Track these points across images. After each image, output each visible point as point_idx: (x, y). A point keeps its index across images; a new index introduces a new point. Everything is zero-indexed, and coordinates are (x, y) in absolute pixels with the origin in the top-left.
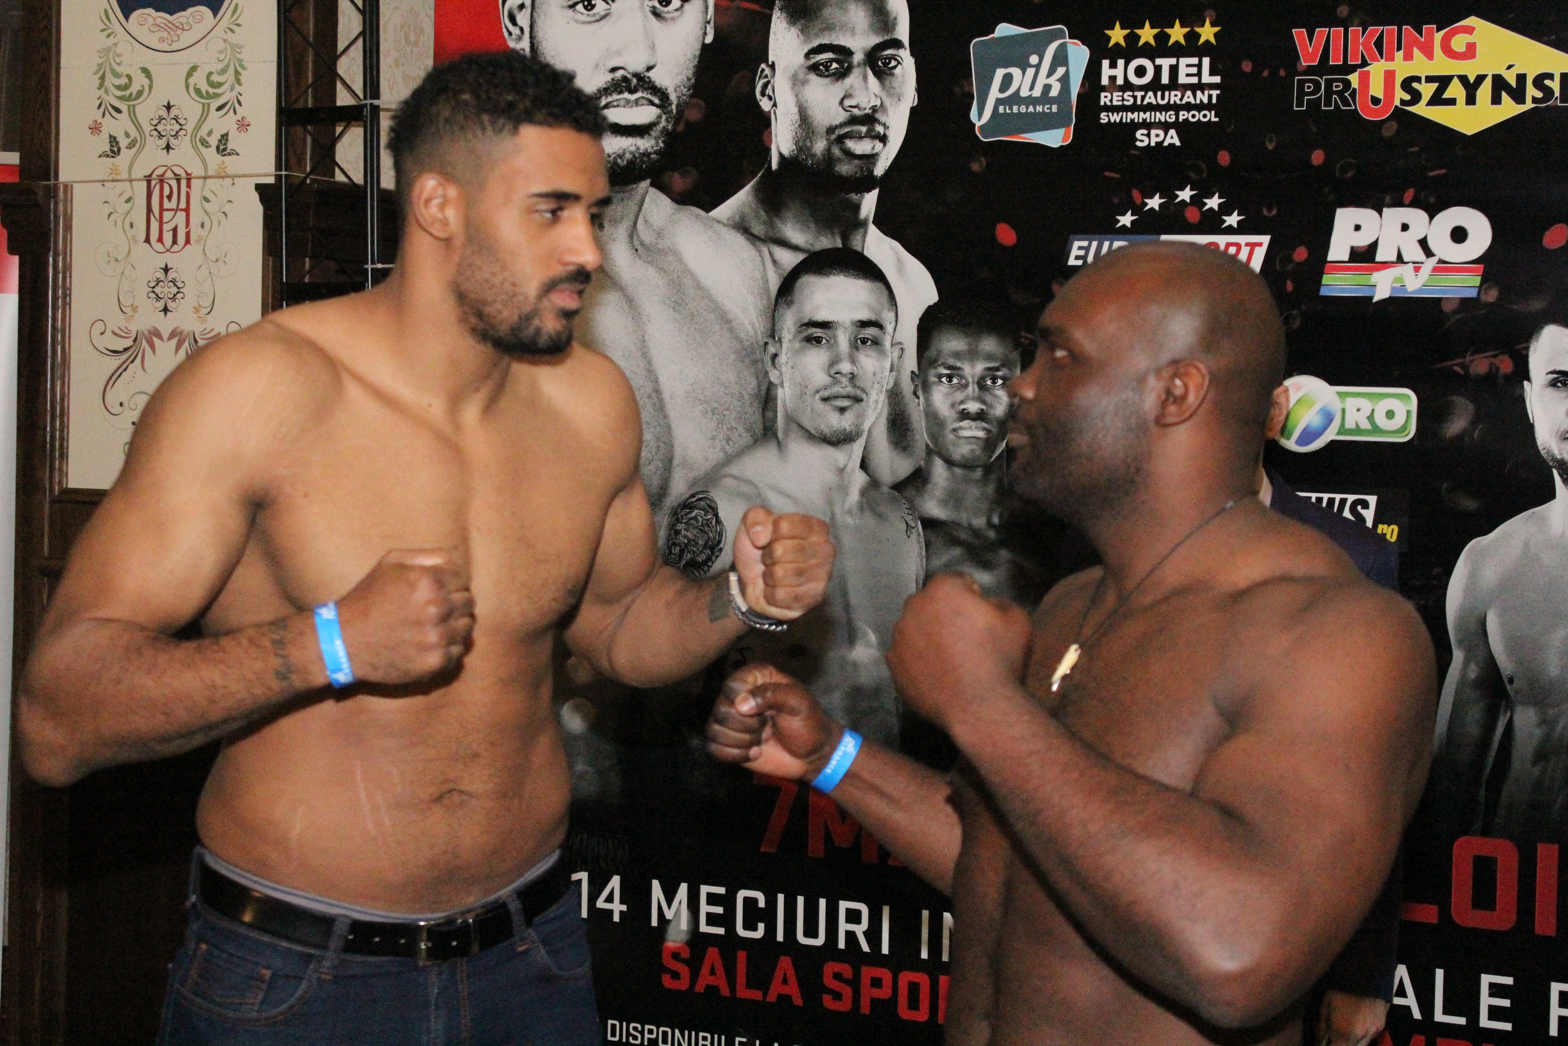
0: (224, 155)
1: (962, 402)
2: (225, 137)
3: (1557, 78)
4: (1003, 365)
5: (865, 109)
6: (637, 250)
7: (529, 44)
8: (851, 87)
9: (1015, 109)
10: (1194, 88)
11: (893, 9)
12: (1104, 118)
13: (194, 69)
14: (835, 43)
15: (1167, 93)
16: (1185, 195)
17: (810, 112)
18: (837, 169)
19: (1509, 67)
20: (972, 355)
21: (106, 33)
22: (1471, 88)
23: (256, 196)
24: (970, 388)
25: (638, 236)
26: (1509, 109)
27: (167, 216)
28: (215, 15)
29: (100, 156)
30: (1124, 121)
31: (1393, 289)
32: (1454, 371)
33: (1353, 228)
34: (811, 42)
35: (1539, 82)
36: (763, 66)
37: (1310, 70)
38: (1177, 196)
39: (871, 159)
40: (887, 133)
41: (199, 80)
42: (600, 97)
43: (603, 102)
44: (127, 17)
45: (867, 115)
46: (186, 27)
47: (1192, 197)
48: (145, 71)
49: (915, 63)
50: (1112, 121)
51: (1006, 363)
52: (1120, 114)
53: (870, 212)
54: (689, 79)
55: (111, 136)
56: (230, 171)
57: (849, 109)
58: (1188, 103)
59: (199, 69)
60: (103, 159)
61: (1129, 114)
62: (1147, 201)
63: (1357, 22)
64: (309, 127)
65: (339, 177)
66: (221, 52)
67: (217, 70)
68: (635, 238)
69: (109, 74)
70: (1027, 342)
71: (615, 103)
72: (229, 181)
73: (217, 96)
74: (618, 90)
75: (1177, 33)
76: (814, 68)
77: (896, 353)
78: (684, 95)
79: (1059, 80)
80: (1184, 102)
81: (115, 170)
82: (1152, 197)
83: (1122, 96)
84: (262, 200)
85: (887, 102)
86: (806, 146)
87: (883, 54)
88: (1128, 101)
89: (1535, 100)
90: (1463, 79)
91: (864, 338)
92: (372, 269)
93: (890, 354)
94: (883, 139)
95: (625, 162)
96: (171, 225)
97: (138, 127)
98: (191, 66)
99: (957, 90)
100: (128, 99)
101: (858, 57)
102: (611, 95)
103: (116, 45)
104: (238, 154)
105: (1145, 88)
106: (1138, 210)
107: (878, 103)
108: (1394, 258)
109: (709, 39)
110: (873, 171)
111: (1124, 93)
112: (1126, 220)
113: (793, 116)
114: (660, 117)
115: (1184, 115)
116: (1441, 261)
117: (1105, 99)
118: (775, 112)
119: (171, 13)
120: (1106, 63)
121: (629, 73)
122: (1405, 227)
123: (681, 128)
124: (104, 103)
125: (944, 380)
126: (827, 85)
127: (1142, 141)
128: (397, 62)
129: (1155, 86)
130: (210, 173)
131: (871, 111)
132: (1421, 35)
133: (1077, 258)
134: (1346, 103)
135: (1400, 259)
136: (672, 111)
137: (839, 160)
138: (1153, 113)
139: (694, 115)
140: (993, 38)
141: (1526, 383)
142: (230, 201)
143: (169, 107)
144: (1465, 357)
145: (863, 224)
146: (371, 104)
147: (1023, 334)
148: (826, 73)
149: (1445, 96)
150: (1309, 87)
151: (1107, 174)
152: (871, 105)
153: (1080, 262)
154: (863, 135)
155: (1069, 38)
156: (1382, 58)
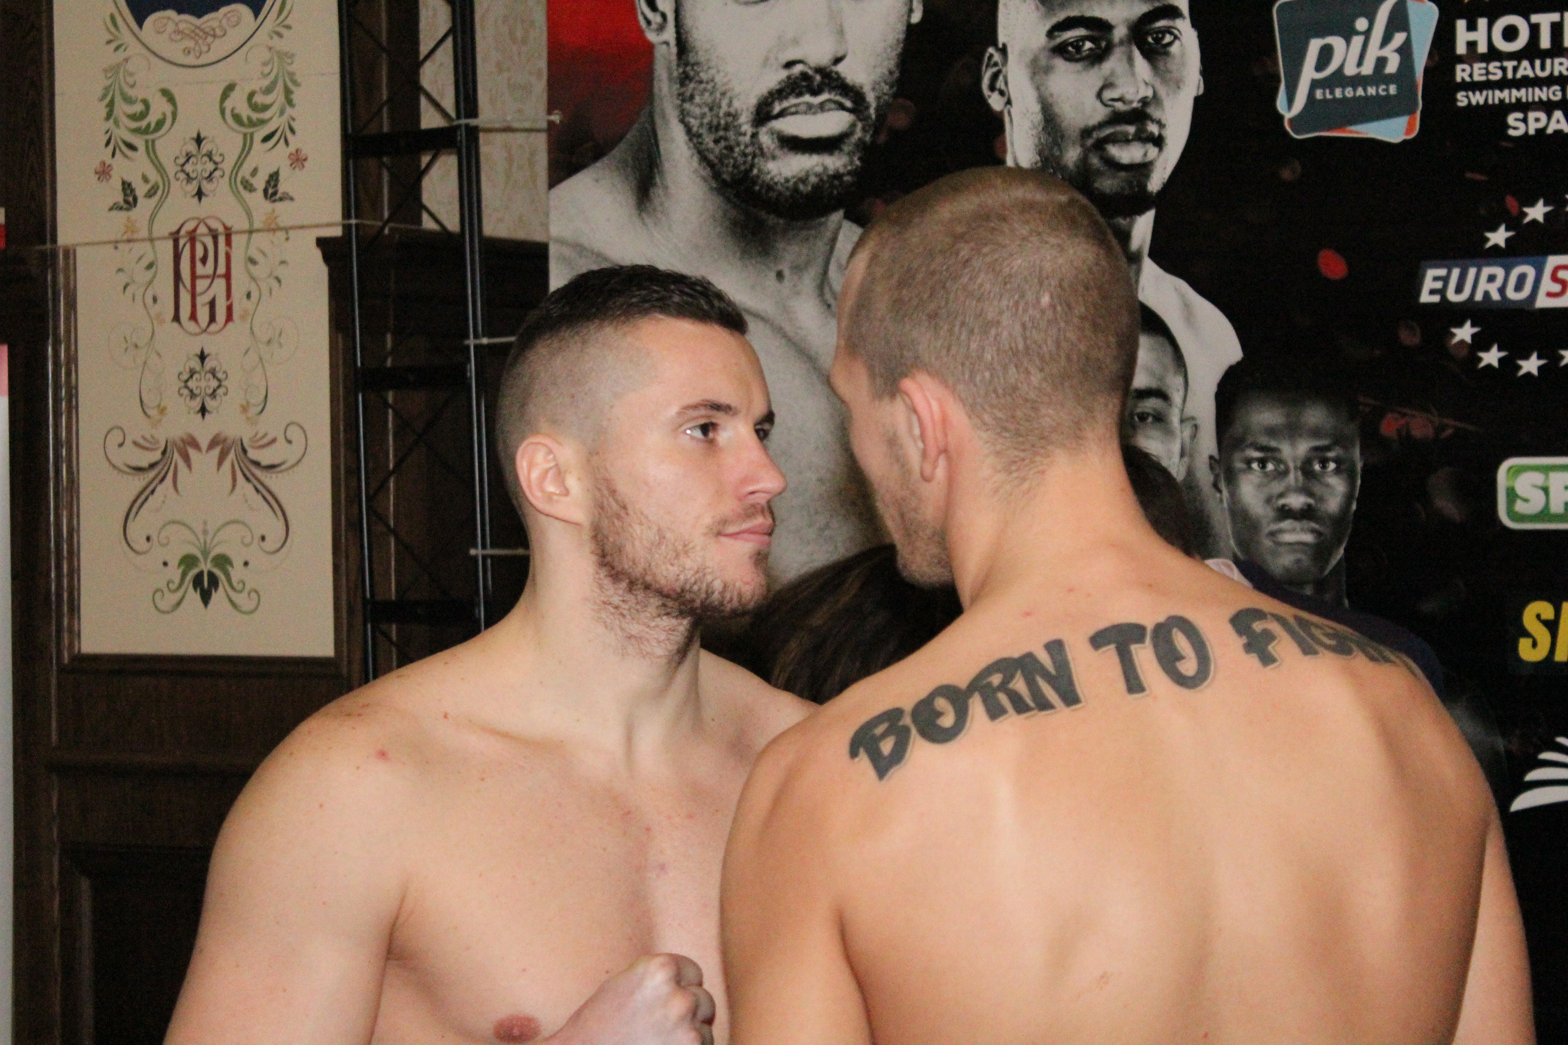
0: (275, 201)
1: (1281, 495)
2: (274, 178)
4: (1335, 443)
5: (1133, 101)
6: (829, 306)
7: (675, 35)
8: (1112, 73)
12: (1462, 99)
13: (230, 88)
14: (1089, 14)
15: (1548, 62)
17: (1057, 110)
18: (1097, 185)
20: (1292, 430)
21: (114, 45)
23: (317, 254)
24: (1291, 476)
25: (831, 288)
27: (201, 285)
28: (256, 15)
29: (111, 209)
30: (1490, 102)
34: (1055, 15)
36: (991, 50)
39: (1144, 169)
40: (1164, 133)
41: (238, 102)
42: (772, 102)
43: (777, 108)
44: (140, 23)
45: (1134, 110)
46: (219, 32)
48: (167, 94)
49: (1200, 37)
50: (1474, 102)
51: (1339, 440)
52: (1485, 93)
53: (1144, 242)
54: (891, 73)
55: (124, 183)
56: (284, 221)
57: (1110, 103)
59: (237, 88)
60: (115, 213)
61: (1498, 93)
62: (1526, 210)
64: (385, 159)
65: (428, 224)
66: (265, 64)
67: (261, 88)
68: (827, 290)
69: (118, 99)
70: (1367, 410)
71: (793, 110)
72: (281, 235)
73: (262, 122)
74: (797, 91)
76: (1060, 50)
77: (1187, 432)
78: (885, 94)
81: (130, 227)
82: (1532, 204)
83: (1486, 69)
84: (327, 258)
85: (1162, 91)
86: (1052, 155)
87: (1153, 26)
88: (1494, 74)
91: (1143, 413)
92: (476, 347)
93: (1178, 432)
94: (1158, 142)
95: (810, 188)
96: (207, 298)
97: (159, 167)
98: (227, 84)
99: (1257, 71)
100: (146, 131)
101: (1120, 33)
102: (786, 98)
103: (126, 60)
104: (292, 199)
105: (1517, 56)
106: (1514, 222)
107: (1150, 93)
109: (916, 18)
110: (1145, 186)
111: (1488, 64)
112: (1499, 237)
113: (1034, 115)
114: (853, 125)
117: (1461, 73)
118: (1009, 112)
119: (199, 16)
120: (1461, 25)
121: (810, 68)
123: (882, 138)
124: (113, 138)
125: (1255, 466)
126: (1078, 71)
127: (1515, 128)
128: (499, 66)
129: (1532, 52)
130: (257, 225)
131: (1140, 105)
133: (1432, 292)
136: (869, 117)
137: (1099, 173)
138: (1530, 90)
139: (900, 120)
142: (283, 262)
143: (199, 140)
145: (1134, 259)
146: (467, 126)
147: (1361, 399)
148: (1078, 56)
151: (1469, 175)
152: (1140, 96)
153: (1436, 299)
154: (1130, 137)
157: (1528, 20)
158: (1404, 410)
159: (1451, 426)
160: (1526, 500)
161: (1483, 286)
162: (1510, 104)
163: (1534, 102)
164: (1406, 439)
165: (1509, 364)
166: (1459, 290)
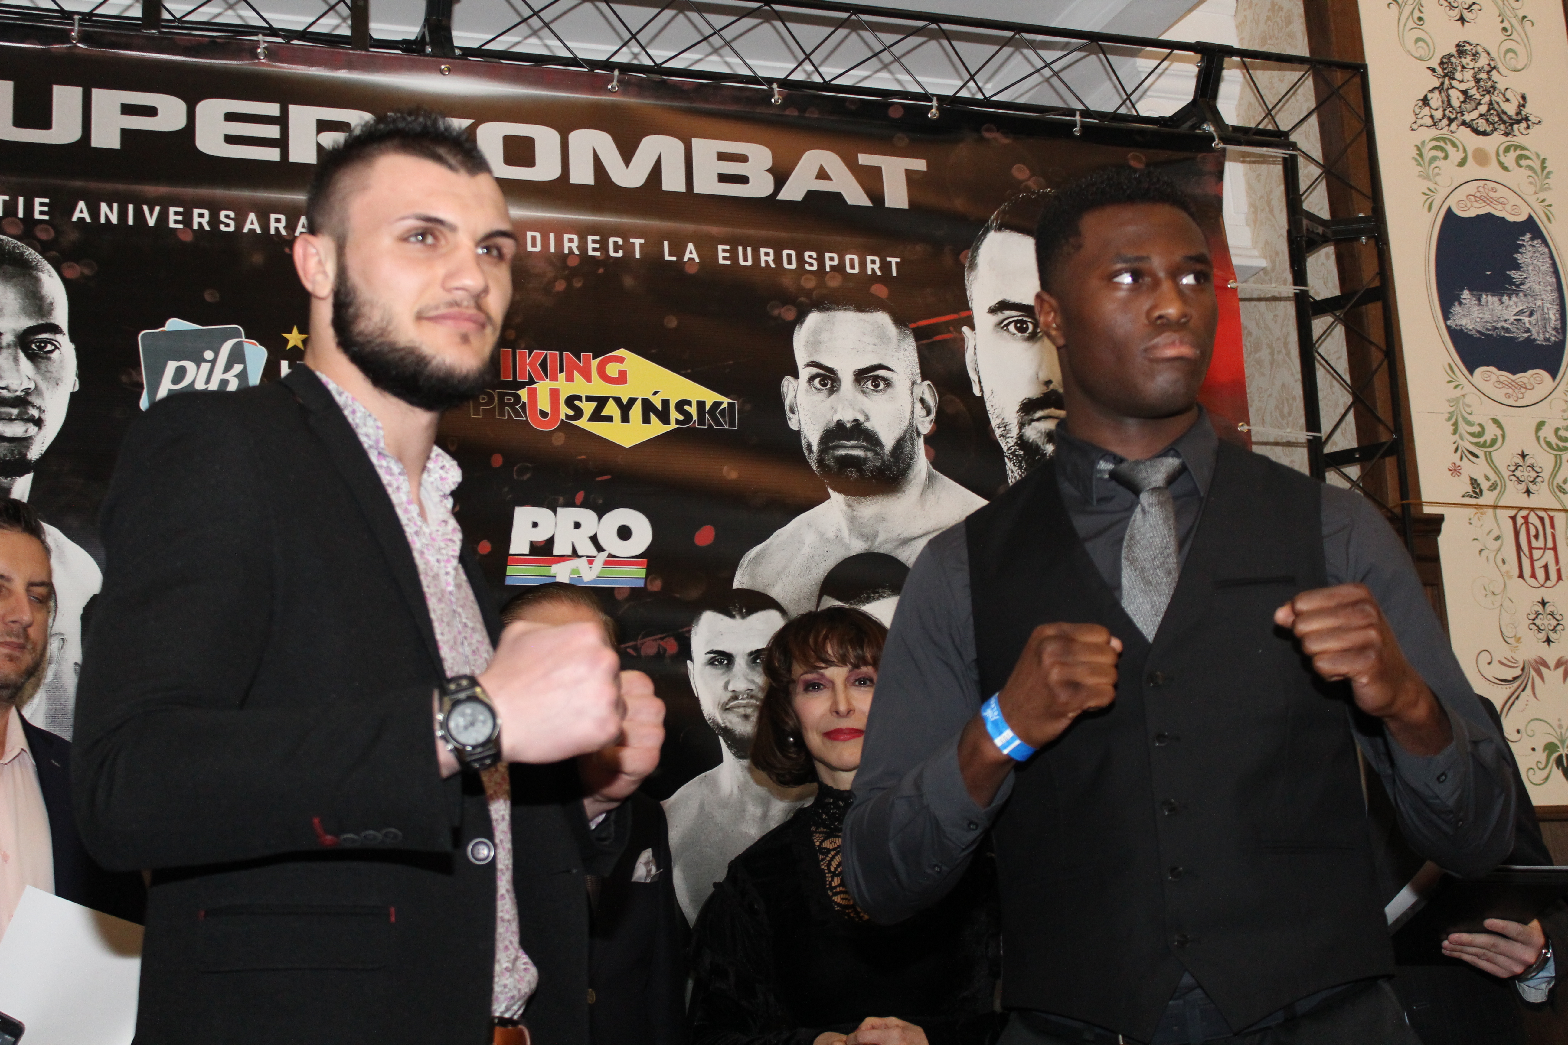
3: (694, 404)
5: (16, 391)
11: (48, 294)
19: (655, 393)
22: (625, 408)
26: (657, 428)
31: (571, 579)
32: (629, 653)
33: (531, 525)
35: (681, 406)
39: (25, 442)
40: (43, 416)
45: (18, 397)
49: (77, 349)
53: (24, 495)
63: (523, 346)
77: (57, 645)
79: (235, 376)
85: (43, 385)
87: (37, 337)
89: (678, 422)
90: (618, 400)
94: (39, 423)
99: (124, 379)
101: (7, 339)
107: (32, 386)
108: (569, 553)
110: (26, 455)
116: (611, 556)
120: (284, 364)
122: (577, 525)
131: (23, 393)
132: (580, 361)
134: (518, 414)
135: (575, 554)
140: (164, 332)
141: (688, 662)
144: (636, 640)
149: (603, 414)
150: (484, 399)
152: (23, 388)
154: (13, 417)
155: (246, 338)
156: (547, 378)
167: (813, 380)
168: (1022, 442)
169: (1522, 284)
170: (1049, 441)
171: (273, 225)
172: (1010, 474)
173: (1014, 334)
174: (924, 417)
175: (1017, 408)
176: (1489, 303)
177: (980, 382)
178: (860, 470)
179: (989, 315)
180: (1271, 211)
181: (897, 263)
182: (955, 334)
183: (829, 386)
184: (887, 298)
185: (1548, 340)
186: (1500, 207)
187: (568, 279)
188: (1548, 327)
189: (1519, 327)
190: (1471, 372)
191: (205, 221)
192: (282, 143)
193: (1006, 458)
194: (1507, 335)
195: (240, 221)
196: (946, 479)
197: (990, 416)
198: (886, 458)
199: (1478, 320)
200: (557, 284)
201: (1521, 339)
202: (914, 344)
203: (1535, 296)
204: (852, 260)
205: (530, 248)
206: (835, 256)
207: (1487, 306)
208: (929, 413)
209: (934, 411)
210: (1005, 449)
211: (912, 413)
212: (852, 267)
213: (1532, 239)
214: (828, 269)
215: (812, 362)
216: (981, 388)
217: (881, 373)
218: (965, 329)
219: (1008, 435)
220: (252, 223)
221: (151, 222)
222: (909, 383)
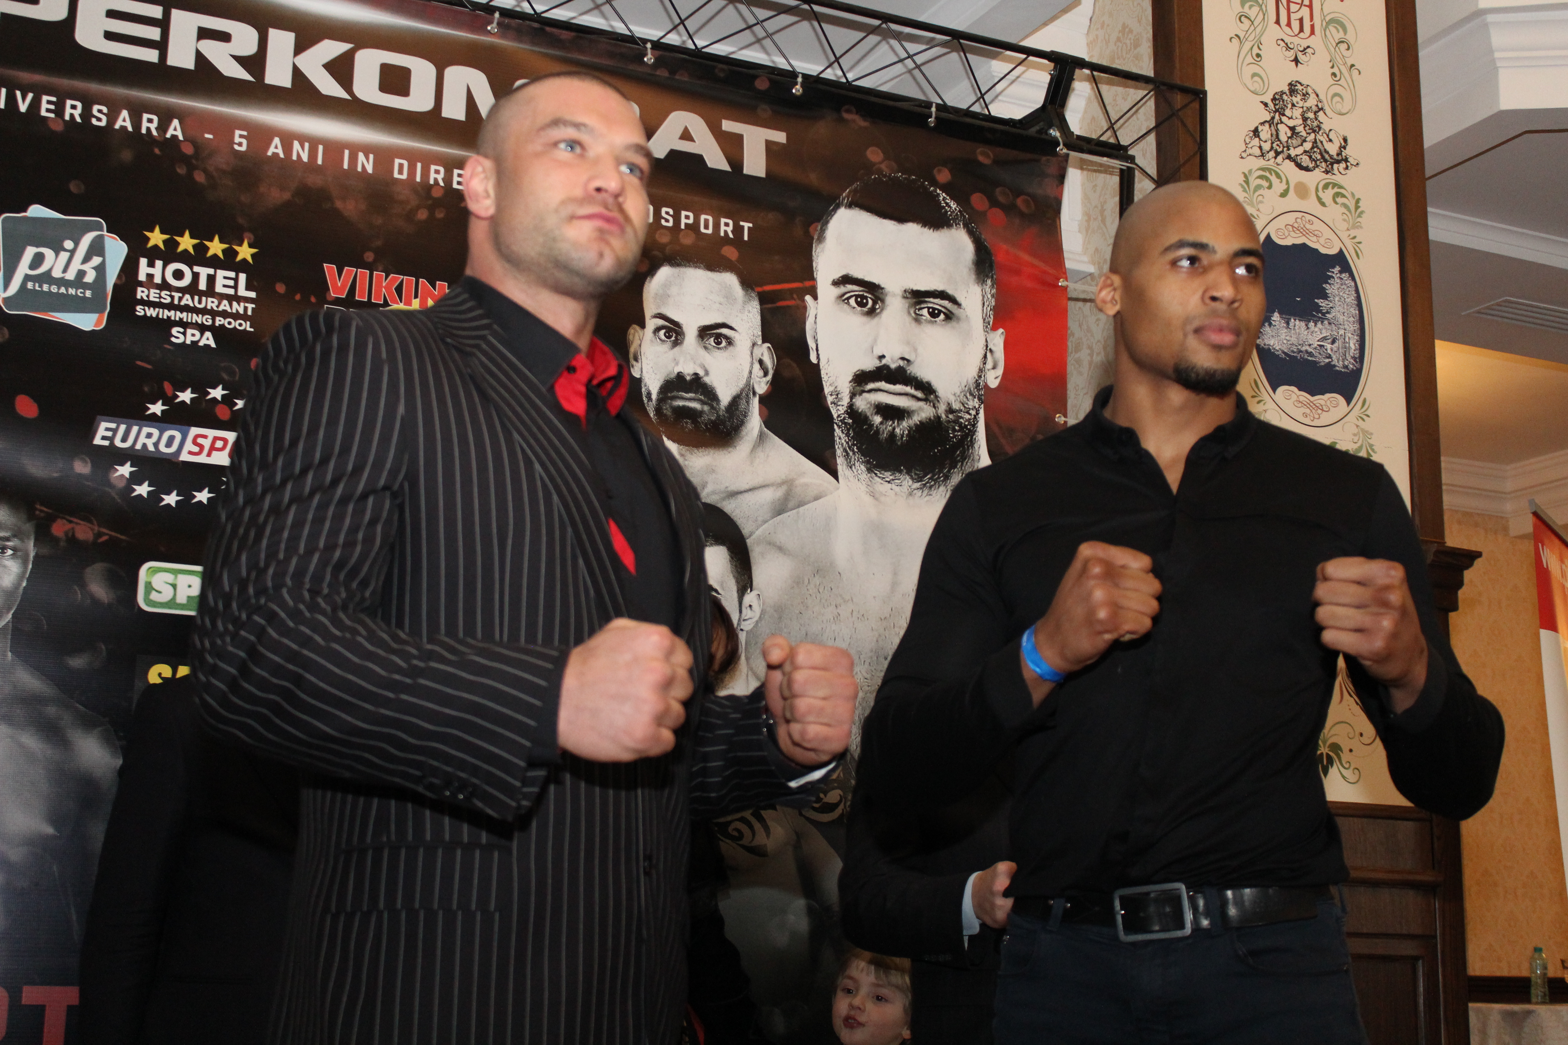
4: (15, 536)
9: (45, 287)
10: (231, 299)
12: (140, 311)
15: (204, 299)
16: (217, 393)
30: (161, 316)
37: (337, 302)
38: (209, 393)
47: (223, 396)
50: (148, 315)
52: (157, 310)
58: (225, 311)
61: (166, 311)
62: (178, 394)
63: (380, 269)
70: (42, 515)
75: (216, 247)
79: (94, 268)
80: (220, 309)
82: (183, 391)
83: (159, 294)
88: (165, 299)
105: (183, 290)
106: (168, 400)
111: (161, 291)
112: (157, 408)
115: (220, 321)
117: (141, 293)
120: (143, 261)
127: (176, 338)
129: (192, 290)
132: (435, 289)
133: (104, 438)
138: (190, 314)
140: (25, 217)
147: (38, 506)
151: (139, 363)
153: (106, 443)
155: (108, 232)
156: (401, 302)
157: (191, 269)
158: (72, 519)
159: (107, 534)
160: (160, 592)
161: (142, 440)
162: (175, 320)
163: (192, 323)
164: (72, 539)
165: (154, 497)
166: (124, 440)
167: (658, 332)
168: (851, 411)
169: (1328, 312)
170: (877, 413)
171: (145, 125)
172: (838, 440)
173: (854, 308)
174: (761, 378)
175: (850, 378)
176: (1297, 327)
177: (817, 350)
178: (695, 421)
179: (833, 287)
180: (1103, 221)
181: (749, 228)
182: (799, 302)
183: (673, 338)
184: (738, 261)
185: (1346, 367)
186: (1314, 239)
187: (432, 209)
188: (1347, 355)
189: (1322, 353)
190: (1274, 391)
191: (77, 113)
192: (162, 46)
193: (835, 425)
194: (1310, 358)
195: (112, 117)
196: (776, 438)
197: (824, 383)
198: (721, 413)
199: (1285, 342)
200: (419, 212)
201: (1322, 364)
202: (758, 307)
203: (1338, 326)
204: (706, 221)
205: (396, 175)
206: (691, 215)
207: (1294, 329)
208: (766, 374)
209: (771, 372)
210: (835, 416)
211: (750, 372)
212: (706, 227)
213: (1341, 272)
214: (683, 227)
215: (659, 314)
216: (818, 355)
217: (724, 331)
218: (808, 298)
219: (839, 403)
220: (124, 120)
221: (23, 108)
222: (749, 344)
